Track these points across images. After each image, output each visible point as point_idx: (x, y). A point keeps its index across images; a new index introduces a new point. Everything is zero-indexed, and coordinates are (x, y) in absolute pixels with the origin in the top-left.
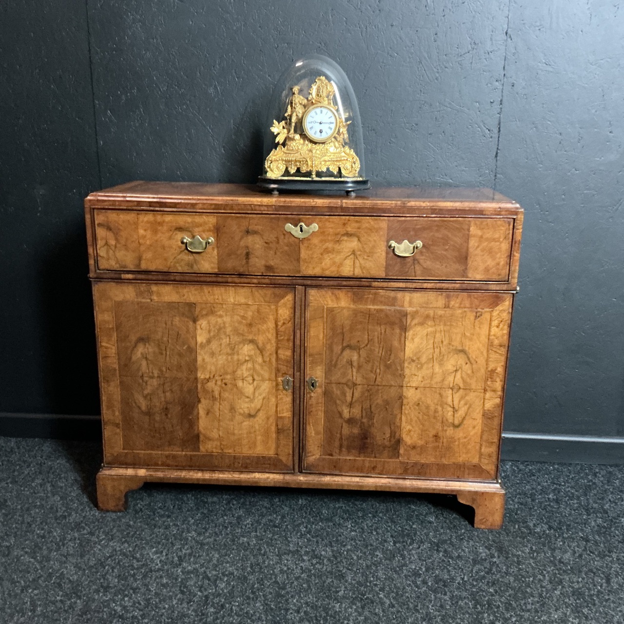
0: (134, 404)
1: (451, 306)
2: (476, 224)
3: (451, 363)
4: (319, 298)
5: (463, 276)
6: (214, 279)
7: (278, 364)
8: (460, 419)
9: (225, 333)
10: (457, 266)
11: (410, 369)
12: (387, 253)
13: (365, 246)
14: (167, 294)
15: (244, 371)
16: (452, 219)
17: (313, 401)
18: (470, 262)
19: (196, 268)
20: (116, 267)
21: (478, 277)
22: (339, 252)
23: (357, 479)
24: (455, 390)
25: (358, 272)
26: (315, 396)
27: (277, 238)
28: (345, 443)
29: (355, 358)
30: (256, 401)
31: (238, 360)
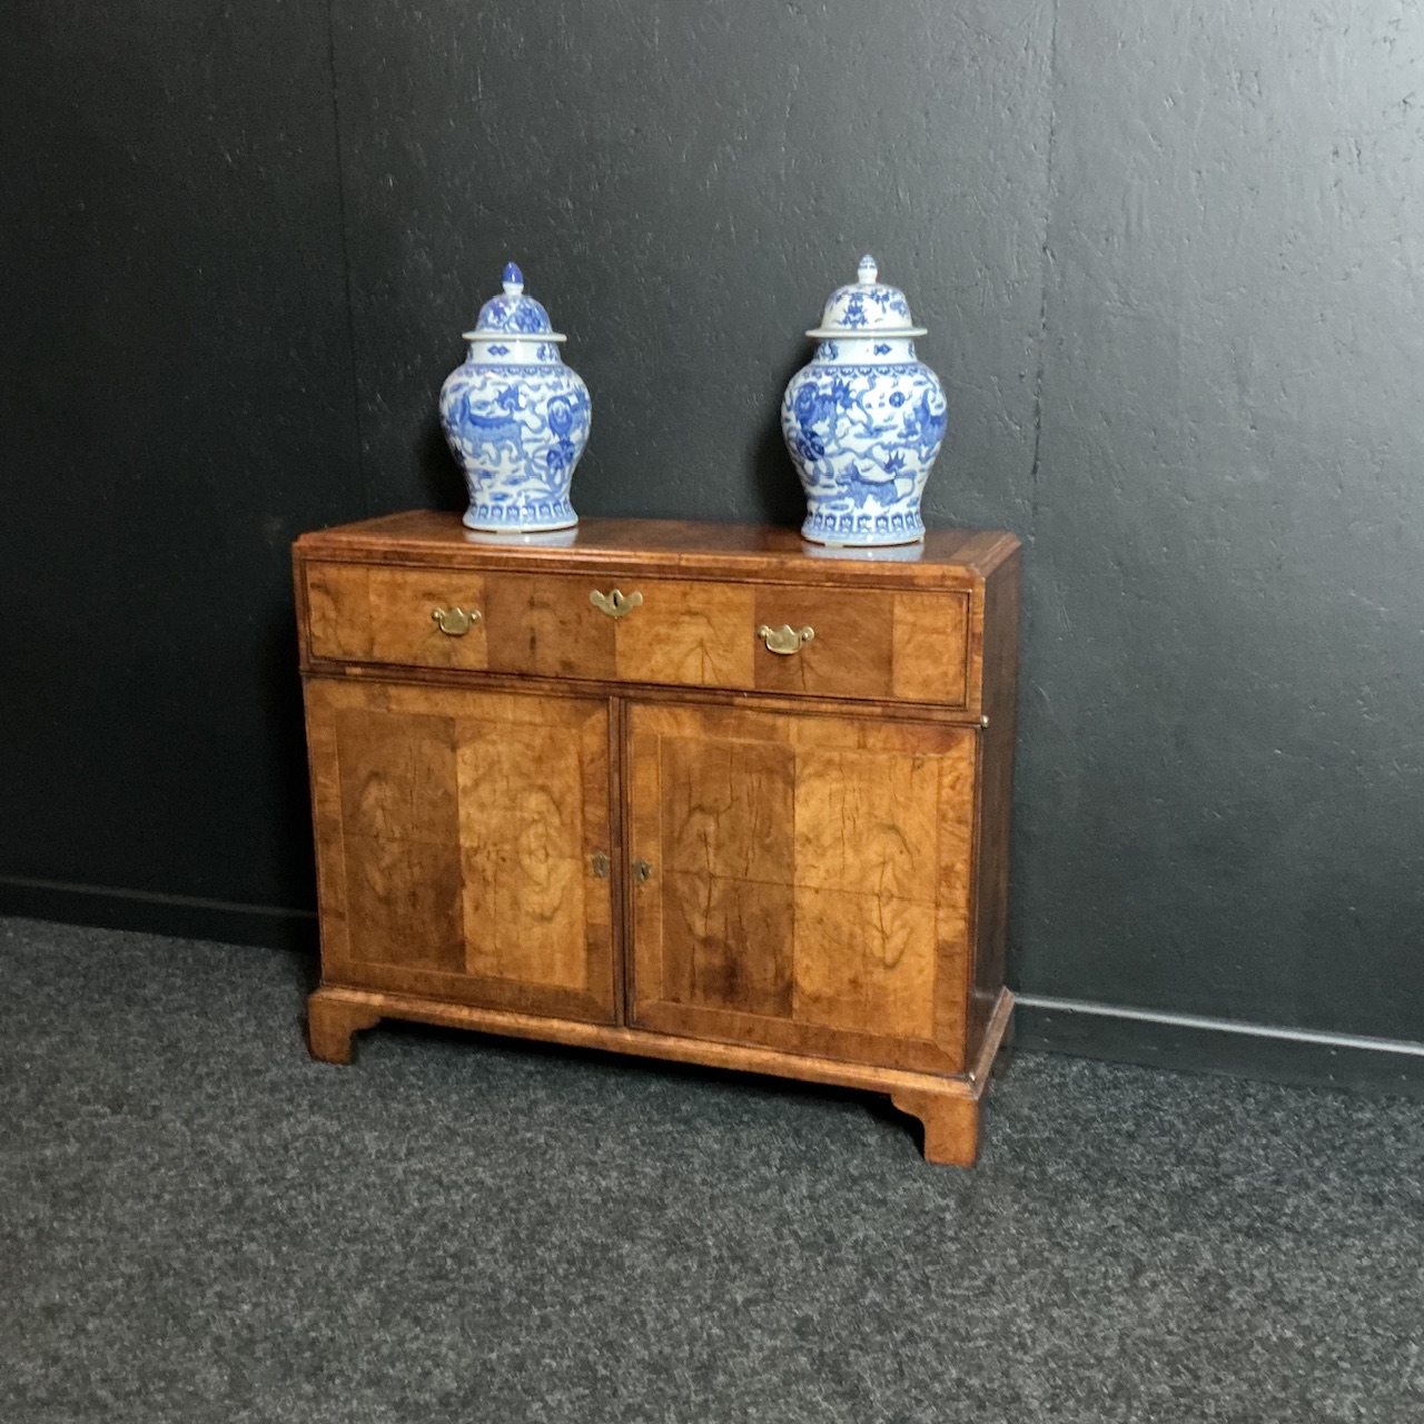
0: (366, 884)
1: (869, 745)
2: (902, 602)
3: (875, 848)
4: (649, 721)
5: (886, 694)
6: (481, 681)
7: (585, 830)
8: (896, 954)
9: (500, 770)
10: (874, 675)
11: (805, 856)
12: (756, 646)
13: (719, 633)
14: (412, 701)
15: (530, 839)
16: (861, 591)
17: (644, 901)
18: (896, 667)
19: (455, 662)
20: (338, 654)
21: (912, 695)
22: (677, 642)
23: (720, 1049)
24: (884, 900)
25: (710, 679)
26: (647, 892)
27: (579, 616)
28: (699, 980)
29: (711, 828)
30: (552, 891)
31: (523, 819)
